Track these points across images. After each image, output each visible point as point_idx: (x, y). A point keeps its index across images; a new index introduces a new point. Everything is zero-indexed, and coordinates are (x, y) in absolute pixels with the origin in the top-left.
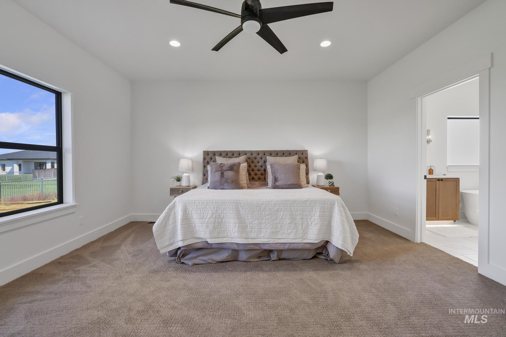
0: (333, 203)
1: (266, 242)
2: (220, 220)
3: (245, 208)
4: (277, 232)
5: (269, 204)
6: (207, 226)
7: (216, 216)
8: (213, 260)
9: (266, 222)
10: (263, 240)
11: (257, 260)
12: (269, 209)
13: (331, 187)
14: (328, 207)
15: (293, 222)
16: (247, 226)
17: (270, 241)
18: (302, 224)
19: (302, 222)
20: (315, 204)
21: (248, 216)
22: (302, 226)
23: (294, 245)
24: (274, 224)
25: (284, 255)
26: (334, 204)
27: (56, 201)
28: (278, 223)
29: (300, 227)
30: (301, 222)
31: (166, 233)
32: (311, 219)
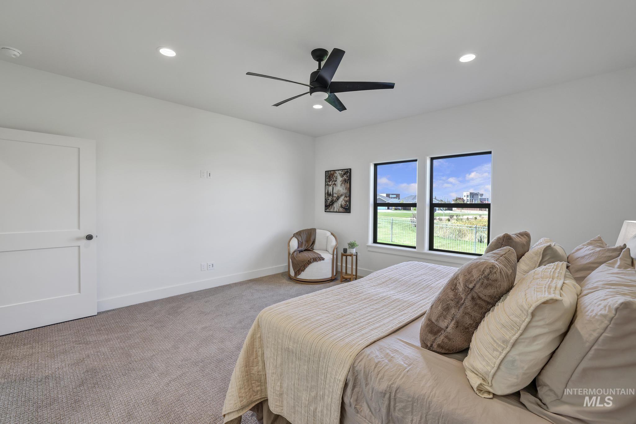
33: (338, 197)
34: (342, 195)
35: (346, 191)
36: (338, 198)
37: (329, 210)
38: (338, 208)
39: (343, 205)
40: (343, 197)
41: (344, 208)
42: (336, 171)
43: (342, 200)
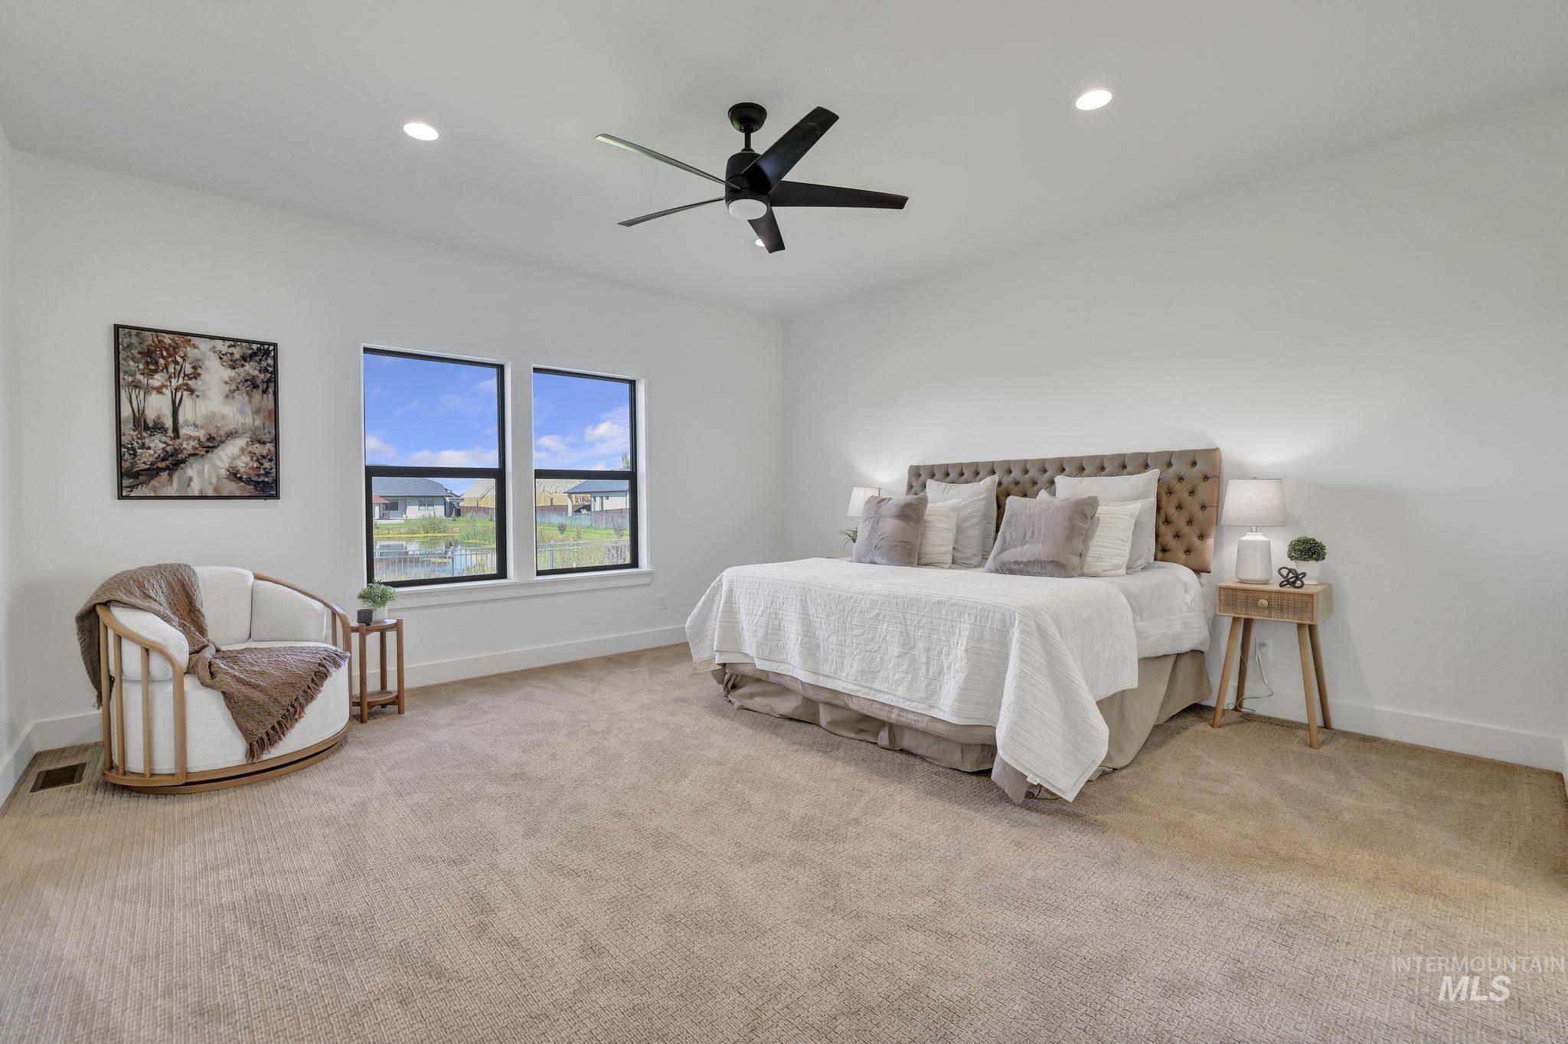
0: (1008, 619)
1: (851, 690)
2: (776, 623)
3: (817, 604)
4: (872, 672)
5: (861, 600)
6: (755, 631)
7: (770, 613)
8: (772, 709)
9: (853, 643)
10: (846, 685)
11: (852, 735)
12: (861, 612)
13: (1284, 589)
14: (993, 628)
15: (907, 653)
16: (819, 646)
17: (859, 691)
18: (928, 664)
19: (927, 657)
20: (960, 615)
21: (821, 623)
22: (927, 670)
23: (909, 716)
24: (868, 651)
25: (907, 742)
26: (1012, 625)
27: (628, 561)
28: (876, 652)
29: (923, 672)
30: (923, 659)
31: (706, 634)
32: (948, 654)
33: (211, 438)
34: (232, 435)
35: (258, 422)
36: (211, 444)
37: (155, 489)
38: (214, 480)
39: (242, 470)
40: (242, 442)
41: (249, 481)
42: (195, 340)
43: (237, 451)
